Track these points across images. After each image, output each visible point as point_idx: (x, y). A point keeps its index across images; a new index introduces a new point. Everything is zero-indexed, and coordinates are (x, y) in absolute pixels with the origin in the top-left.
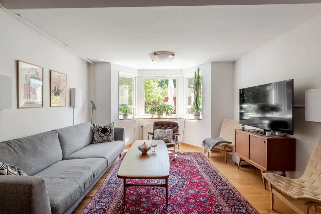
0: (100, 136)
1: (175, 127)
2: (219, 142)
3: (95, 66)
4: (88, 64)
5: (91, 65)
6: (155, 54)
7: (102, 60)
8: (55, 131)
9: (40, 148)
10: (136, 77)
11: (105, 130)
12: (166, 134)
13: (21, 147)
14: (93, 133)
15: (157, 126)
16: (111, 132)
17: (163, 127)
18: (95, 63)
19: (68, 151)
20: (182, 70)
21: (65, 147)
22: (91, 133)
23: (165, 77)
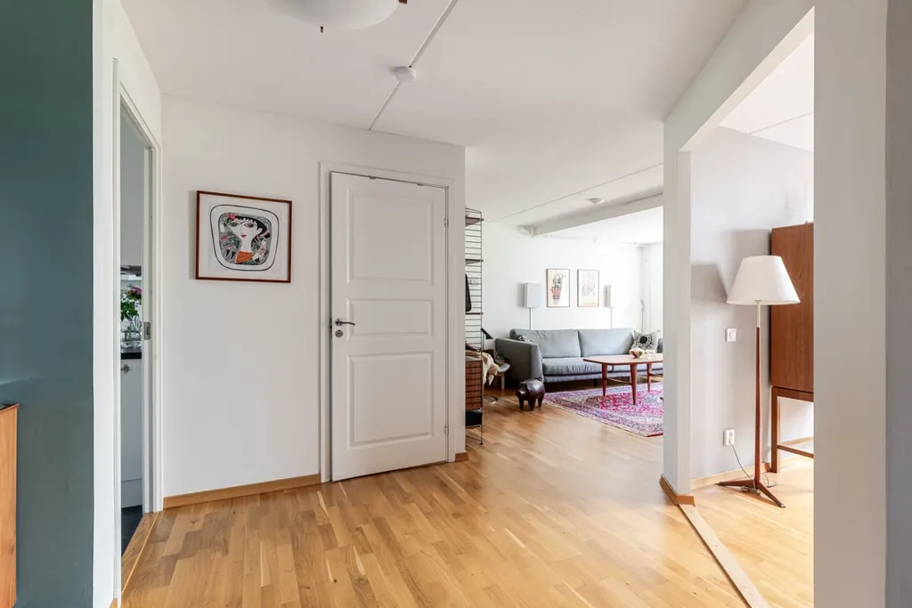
4: (641, 248)
8: (577, 330)
9: (556, 339)
11: (643, 340)
14: (632, 340)
21: (583, 347)
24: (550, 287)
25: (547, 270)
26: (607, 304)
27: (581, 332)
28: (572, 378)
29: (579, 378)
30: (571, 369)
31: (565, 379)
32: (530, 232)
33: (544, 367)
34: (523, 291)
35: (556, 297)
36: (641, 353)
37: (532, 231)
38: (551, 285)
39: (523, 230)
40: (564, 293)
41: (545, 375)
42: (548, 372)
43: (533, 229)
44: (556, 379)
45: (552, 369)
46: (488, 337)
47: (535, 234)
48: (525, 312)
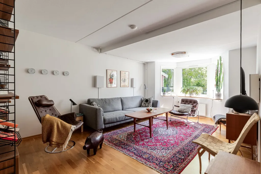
0: (144, 104)
1: (195, 103)
2: (222, 118)
3: (147, 64)
4: (144, 64)
5: (145, 64)
6: (172, 54)
7: (149, 61)
8: (120, 98)
9: (111, 103)
10: (176, 68)
11: (147, 101)
12: (186, 108)
13: (105, 101)
14: (142, 101)
15: (184, 102)
16: (150, 102)
17: (187, 103)
18: (147, 63)
19: (125, 107)
20: (211, 59)
21: (123, 105)
22: (141, 102)
23: (197, 65)
24: (108, 78)
25: (107, 70)
26: (132, 86)
27: (122, 99)
28: (119, 123)
29: (122, 122)
30: (118, 119)
31: (115, 124)
32: (98, 51)
33: (104, 120)
34: (95, 79)
35: (111, 83)
36: (151, 110)
37: (99, 50)
38: (109, 77)
39: (95, 49)
40: (114, 81)
41: (105, 124)
42: (107, 122)
43: (100, 49)
44: (111, 125)
45: (109, 119)
46: (74, 104)
47: (101, 52)
48: (95, 90)
